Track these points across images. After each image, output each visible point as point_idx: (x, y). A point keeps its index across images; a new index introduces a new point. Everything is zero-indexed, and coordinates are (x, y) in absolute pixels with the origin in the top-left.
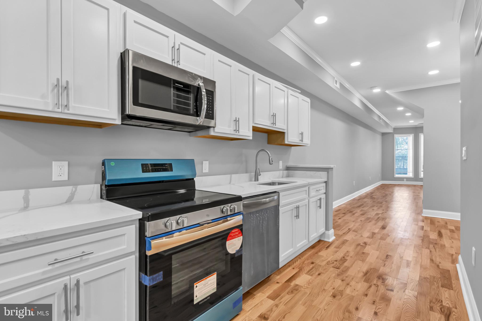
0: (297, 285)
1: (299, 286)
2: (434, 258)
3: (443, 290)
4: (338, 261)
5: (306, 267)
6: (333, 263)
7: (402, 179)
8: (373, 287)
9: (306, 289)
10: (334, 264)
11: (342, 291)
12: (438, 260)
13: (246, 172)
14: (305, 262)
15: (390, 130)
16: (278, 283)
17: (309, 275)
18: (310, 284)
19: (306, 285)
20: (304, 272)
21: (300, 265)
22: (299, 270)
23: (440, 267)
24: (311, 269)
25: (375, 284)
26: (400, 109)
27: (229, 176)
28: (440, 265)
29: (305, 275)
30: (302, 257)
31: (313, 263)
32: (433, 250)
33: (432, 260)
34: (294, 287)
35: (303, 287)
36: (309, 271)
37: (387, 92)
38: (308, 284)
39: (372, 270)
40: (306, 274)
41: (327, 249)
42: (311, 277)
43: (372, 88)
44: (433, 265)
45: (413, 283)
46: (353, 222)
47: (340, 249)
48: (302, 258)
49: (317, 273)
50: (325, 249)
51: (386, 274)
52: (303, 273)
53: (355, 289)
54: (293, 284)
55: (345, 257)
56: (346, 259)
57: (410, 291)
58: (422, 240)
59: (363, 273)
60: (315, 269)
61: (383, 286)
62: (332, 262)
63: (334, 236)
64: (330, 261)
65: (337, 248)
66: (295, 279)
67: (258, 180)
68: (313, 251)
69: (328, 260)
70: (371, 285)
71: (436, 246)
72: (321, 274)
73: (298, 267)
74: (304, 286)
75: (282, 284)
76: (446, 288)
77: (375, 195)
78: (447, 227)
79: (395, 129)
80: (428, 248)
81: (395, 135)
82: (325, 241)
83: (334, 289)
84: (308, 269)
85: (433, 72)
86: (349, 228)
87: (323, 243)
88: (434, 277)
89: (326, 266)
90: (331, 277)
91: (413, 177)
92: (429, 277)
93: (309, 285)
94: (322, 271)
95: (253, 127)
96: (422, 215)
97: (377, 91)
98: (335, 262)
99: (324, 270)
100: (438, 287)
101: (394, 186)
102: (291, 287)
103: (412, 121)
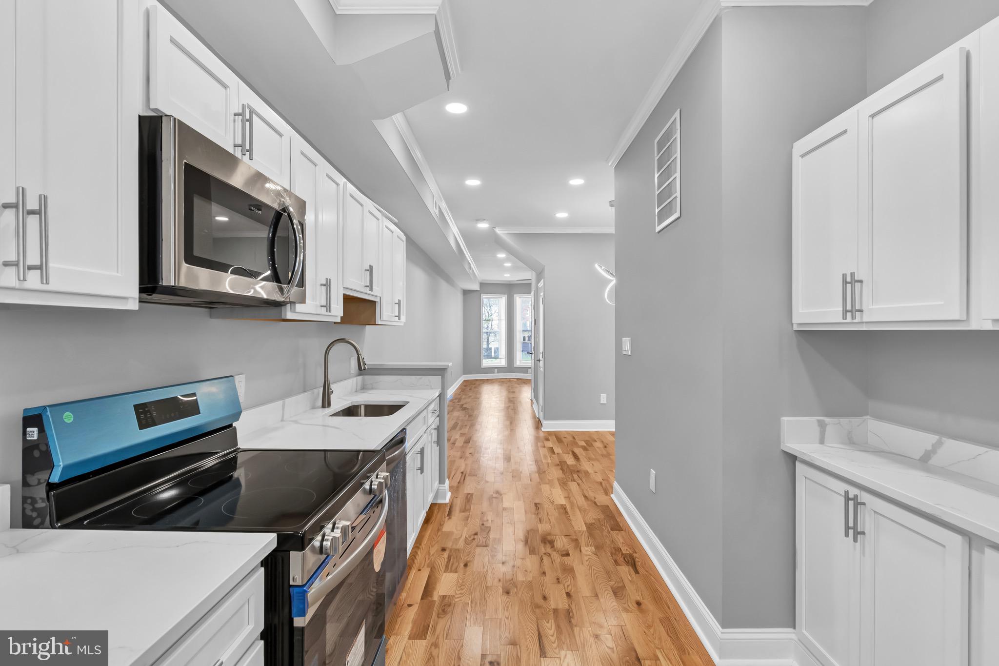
0: (444, 597)
1: (447, 597)
2: (587, 494)
3: (614, 533)
4: (479, 532)
5: (438, 560)
6: (474, 539)
7: (491, 370)
8: (545, 558)
9: (462, 598)
10: (476, 540)
11: (512, 579)
12: (591, 494)
13: (305, 391)
14: (432, 553)
15: (476, 287)
16: (410, 605)
17: (451, 572)
18: (463, 587)
19: (458, 591)
20: (441, 570)
21: (426, 560)
22: (430, 569)
23: (598, 504)
24: (449, 561)
25: (545, 554)
26: (501, 255)
27: (281, 402)
28: (596, 501)
29: (444, 575)
30: (420, 544)
31: (444, 550)
32: (580, 482)
33: (585, 497)
34: (442, 601)
35: (457, 596)
36: (447, 567)
37: (498, 230)
38: (460, 588)
39: (530, 533)
40: (445, 572)
41: (450, 518)
42: (457, 574)
43: (478, 220)
44: (589, 502)
45: (583, 535)
46: (461, 458)
47: (469, 512)
48: (421, 547)
49: (462, 565)
50: (447, 518)
51: (549, 534)
52: (441, 572)
53: (526, 571)
54: (436, 597)
55: (485, 523)
56: (488, 527)
57: (586, 549)
58: (561, 469)
59: (522, 541)
60: (454, 558)
61: (555, 552)
62: (472, 538)
63: (449, 491)
64: (467, 537)
65: (463, 512)
66: (434, 588)
67: (329, 405)
68: (431, 528)
69: (463, 538)
70: (541, 556)
71: (580, 475)
72: (468, 564)
73: (426, 565)
74: (456, 594)
75: (417, 605)
76: (616, 530)
77: (466, 404)
78: (577, 443)
79: (482, 284)
80: (573, 480)
81: (482, 295)
82: (439, 504)
83: (500, 580)
84: (444, 563)
85: (562, 215)
86: (462, 471)
87: (438, 509)
88: (599, 520)
89: (468, 549)
90: (485, 564)
91: (506, 366)
92: (593, 521)
93: (462, 589)
94: (466, 557)
95: (344, 295)
96: (543, 430)
97: (483, 226)
98: (476, 537)
99: (468, 555)
100: (608, 530)
101: (482, 382)
102: (437, 603)
103: (508, 275)
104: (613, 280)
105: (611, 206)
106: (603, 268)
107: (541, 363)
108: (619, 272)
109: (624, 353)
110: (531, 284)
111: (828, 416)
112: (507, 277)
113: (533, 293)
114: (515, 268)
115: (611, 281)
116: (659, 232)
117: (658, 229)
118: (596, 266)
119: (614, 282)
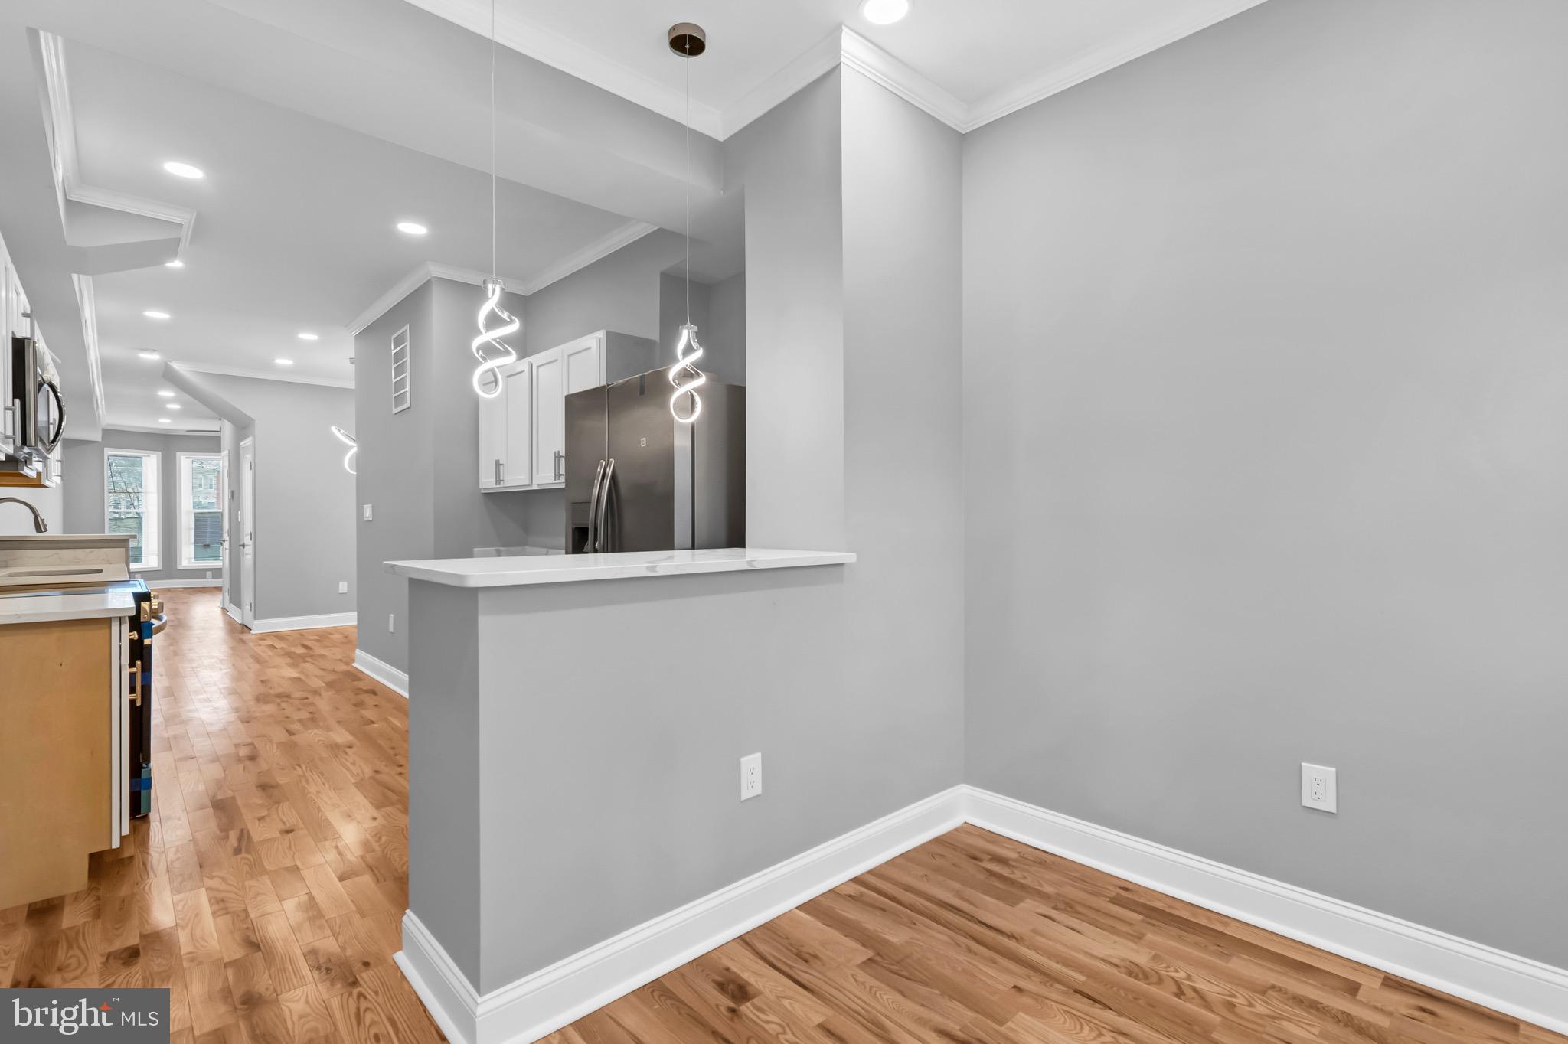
12: (329, 667)
15: (97, 436)
23: (338, 671)
26: (166, 393)
28: (335, 670)
32: (314, 662)
33: (322, 669)
37: (176, 366)
43: (144, 349)
58: (288, 657)
71: (314, 658)
79: (107, 432)
80: (306, 662)
81: (105, 448)
85: (284, 362)
91: (160, 568)
97: (150, 357)
103: (168, 421)
104: (353, 447)
105: (352, 363)
106: (342, 431)
107: (248, 550)
108: (361, 436)
109: (366, 519)
110: (219, 438)
111: (503, 546)
112: (165, 423)
113: (225, 453)
114: (184, 414)
115: (352, 447)
116: (396, 414)
117: (395, 411)
118: (334, 429)
119: (355, 450)
